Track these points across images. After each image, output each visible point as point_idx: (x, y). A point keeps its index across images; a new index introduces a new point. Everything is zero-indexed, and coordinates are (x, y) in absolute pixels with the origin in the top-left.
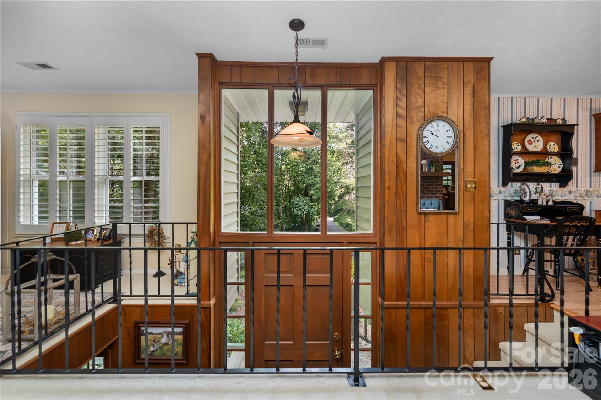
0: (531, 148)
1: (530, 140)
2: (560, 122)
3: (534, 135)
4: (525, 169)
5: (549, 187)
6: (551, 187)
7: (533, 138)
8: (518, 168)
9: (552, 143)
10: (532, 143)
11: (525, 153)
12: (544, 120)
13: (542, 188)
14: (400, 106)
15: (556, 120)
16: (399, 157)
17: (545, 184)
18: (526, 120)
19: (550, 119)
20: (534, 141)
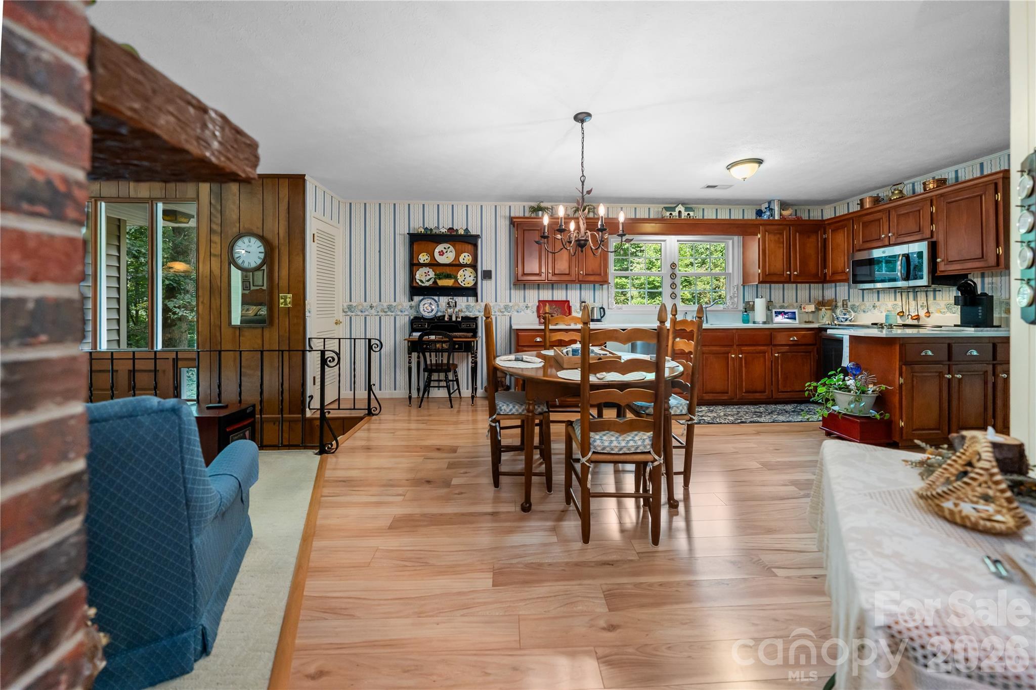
0: (441, 260)
1: (442, 251)
2: (461, 232)
3: (447, 245)
4: (435, 282)
5: (466, 301)
6: (467, 301)
7: (445, 248)
8: (428, 281)
9: (466, 254)
10: (444, 253)
11: (433, 264)
12: (443, 230)
13: (456, 303)
14: (214, 223)
15: (457, 230)
16: (213, 273)
17: (459, 298)
18: (423, 230)
19: (451, 229)
20: (446, 252)
